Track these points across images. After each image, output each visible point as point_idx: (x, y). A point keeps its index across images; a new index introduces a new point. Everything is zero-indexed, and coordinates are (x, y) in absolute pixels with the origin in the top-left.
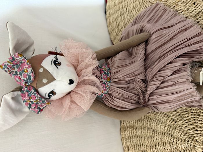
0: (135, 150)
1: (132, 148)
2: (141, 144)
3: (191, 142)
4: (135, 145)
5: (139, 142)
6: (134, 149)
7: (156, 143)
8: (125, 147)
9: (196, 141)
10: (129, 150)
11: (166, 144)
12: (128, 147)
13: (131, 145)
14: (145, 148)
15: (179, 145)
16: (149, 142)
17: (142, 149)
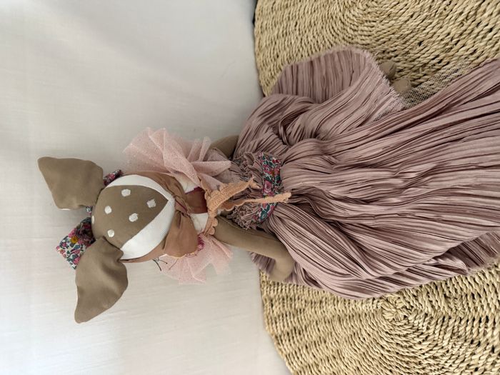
0: (284, 306)
1: (279, 303)
2: (296, 297)
3: (378, 302)
4: (285, 298)
5: (292, 294)
6: (281, 304)
7: (322, 298)
8: (266, 300)
9: (387, 301)
10: (272, 306)
11: (338, 301)
12: (272, 301)
13: (277, 297)
14: (302, 304)
15: (359, 306)
16: (311, 295)
17: (297, 307)
